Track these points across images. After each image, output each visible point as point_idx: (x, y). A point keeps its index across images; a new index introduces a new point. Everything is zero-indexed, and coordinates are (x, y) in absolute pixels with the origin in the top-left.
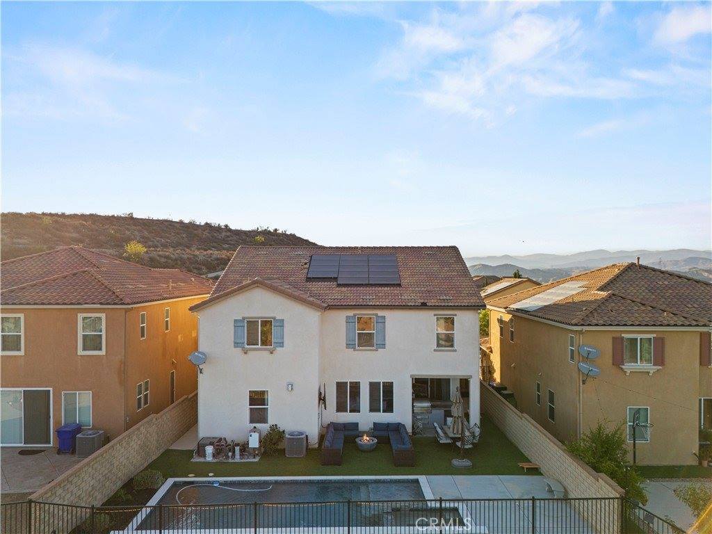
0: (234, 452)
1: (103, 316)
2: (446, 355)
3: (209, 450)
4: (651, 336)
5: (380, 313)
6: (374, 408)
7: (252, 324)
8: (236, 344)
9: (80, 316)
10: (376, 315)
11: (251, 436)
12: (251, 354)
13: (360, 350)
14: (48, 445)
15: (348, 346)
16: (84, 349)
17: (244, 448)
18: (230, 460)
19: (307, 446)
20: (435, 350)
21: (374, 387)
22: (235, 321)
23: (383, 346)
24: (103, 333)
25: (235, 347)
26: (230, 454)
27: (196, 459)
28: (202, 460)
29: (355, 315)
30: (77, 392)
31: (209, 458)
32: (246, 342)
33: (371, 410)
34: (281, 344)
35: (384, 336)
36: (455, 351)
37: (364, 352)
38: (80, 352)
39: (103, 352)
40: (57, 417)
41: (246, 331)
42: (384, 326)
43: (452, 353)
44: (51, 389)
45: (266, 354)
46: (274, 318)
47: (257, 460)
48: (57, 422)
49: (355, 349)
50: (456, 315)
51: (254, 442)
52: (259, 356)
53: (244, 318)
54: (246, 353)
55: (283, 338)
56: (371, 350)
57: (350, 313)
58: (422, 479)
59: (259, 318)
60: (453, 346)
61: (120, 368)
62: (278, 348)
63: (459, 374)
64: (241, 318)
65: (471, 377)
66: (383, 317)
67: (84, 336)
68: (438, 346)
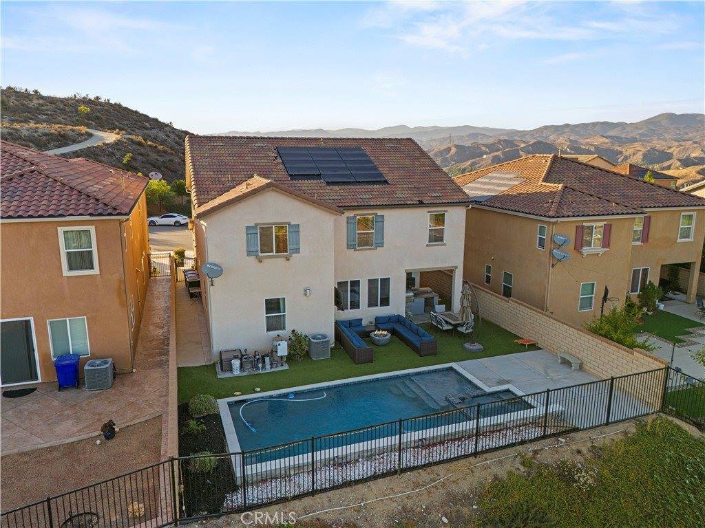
0: (264, 362)
1: (92, 229)
2: (437, 249)
3: (236, 363)
4: (603, 224)
5: (380, 212)
6: (372, 303)
7: (265, 231)
8: (250, 253)
9: (61, 230)
10: (376, 215)
11: (279, 345)
13: (361, 250)
14: (36, 382)
15: (349, 246)
16: (71, 268)
18: (261, 372)
20: (427, 245)
21: (372, 283)
22: (248, 228)
23: (382, 245)
24: (94, 249)
25: (248, 255)
26: (260, 365)
27: (221, 375)
28: (228, 375)
29: (355, 216)
30: (68, 319)
31: (237, 372)
32: (259, 250)
33: (369, 306)
34: (297, 251)
35: (383, 235)
36: (445, 245)
37: (363, 252)
38: (66, 272)
39: (96, 271)
40: (44, 348)
41: (259, 238)
42: (383, 225)
43: (442, 247)
44: (32, 319)
45: (281, 261)
46: (289, 224)
47: (286, 367)
48: (45, 357)
49: (355, 249)
50: (446, 211)
52: (274, 264)
53: (257, 225)
54: (261, 262)
55: (299, 244)
56: (370, 249)
57: (351, 213)
58: (455, 366)
59: (274, 223)
60: (442, 240)
61: (120, 288)
62: (294, 255)
63: (447, 265)
64: (254, 225)
65: (456, 267)
66: (383, 216)
67: (68, 253)
68: (429, 241)
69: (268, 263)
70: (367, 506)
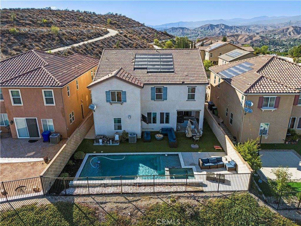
0: (109, 141)
1: (52, 90)
2: (191, 102)
3: (101, 141)
4: (275, 97)
5: (165, 86)
6: (162, 122)
7: (113, 93)
8: (107, 101)
9: (43, 91)
10: (163, 87)
12: (113, 104)
13: (157, 101)
14: (39, 138)
15: (152, 99)
16: (47, 103)
17: (113, 139)
18: (108, 145)
19: (137, 138)
20: (187, 101)
21: (162, 114)
22: (106, 92)
23: (166, 99)
24: (53, 97)
27: (95, 144)
29: (155, 87)
30: (47, 119)
32: (111, 100)
34: (125, 101)
35: (167, 95)
36: (195, 101)
37: (158, 102)
38: (45, 104)
39: (54, 105)
41: (111, 96)
42: (167, 91)
43: (194, 101)
44: (36, 118)
45: (119, 105)
46: (122, 91)
48: (41, 130)
49: (155, 100)
50: (196, 86)
51: (117, 137)
52: (117, 106)
53: (109, 91)
54: (111, 104)
55: (126, 99)
56: (161, 101)
57: (153, 86)
58: (180, 154)
59: (116, 91)
60: (194, 99)
61: (62, 111)
62: (124, 103)
63: (196, 109)
64: (108, 91)
65: (200, 110)
66: (166, 88)
67: (46, 98)
68: (188, 99)
69: (114, 105)
70: (105, 203)
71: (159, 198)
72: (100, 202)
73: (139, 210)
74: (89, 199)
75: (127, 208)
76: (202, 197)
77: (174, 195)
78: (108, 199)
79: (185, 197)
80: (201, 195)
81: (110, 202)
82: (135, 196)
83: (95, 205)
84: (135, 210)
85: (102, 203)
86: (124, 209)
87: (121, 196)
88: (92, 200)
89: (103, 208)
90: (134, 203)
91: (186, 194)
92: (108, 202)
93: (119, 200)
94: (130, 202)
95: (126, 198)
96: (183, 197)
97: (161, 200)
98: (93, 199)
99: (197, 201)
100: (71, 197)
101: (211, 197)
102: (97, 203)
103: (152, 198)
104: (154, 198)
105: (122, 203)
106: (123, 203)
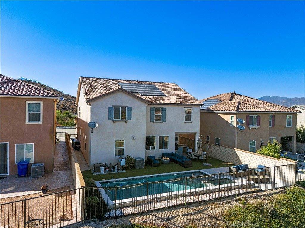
1: (41, 103)
2: (188, 124)
4: (257, 115)
6: (161, 147)
7: (117, 109)
8: (109, 119)
9: (27, 102)
10: (163, 107)
11: (122, 160)
12: (116, 123)
15: (151, 121)
16: (29, 120)
18: (113, 172)
20: (184, 122)
21: (161, 138)
22: (109, 107)
23: (165, 121)
24: (41, 112)
26: (113, 170)
28: (98, 173)
29: (154, 107)
30: (25, 144)
32: (114, 118)
34: (130, 119)
35: (166, 116)
36: (192, 122)
37: (157, 123)
38: (27, 122)
39: (41, 122)
40: (12, 158)
41: (114, 112)
42: (166, 112)
43: (190, 123)
44: (8, 143)
45: (123, 123)
46: (127, 107)
47: (124, 171)
48: (12, 162)
49: (154, 122)
50: (192, 108)
52: (120, 125)
53: (113, 106)
54: (114, 123)
55: (131, 116)
56: (160, 122)
57: (152, 106)
58: (201, 171)
59: (121, 106)
60: (190, 120)
61: (51, 130)
62: (129, 121)
63: (193, 131)
65: (197, 133)
66: (165, 108)
67: (29, 113)
68: (185, 121)
70: (173, 218)
71: (227, 203)
72: (165, 218)
73: (217, 219)
74: (150, 217)
75: (202, 219)
76: (266, 195)
77: (239, 197)
78: (173, 213)
79: (251, 197)
80: (263, 193)
81: (178, 216)
82: (201, 205)
83: (161, 223)
84: (212, 220)
85: (168, 219)
86: (199, 221)
87: (186, 208)
88: (154, 218)
89: (174, 224)
90: (205, 212)
91: (250, 195)
92: (175, 217)
93: (187, 212)
94: (200, 212)
95: (193, 209)
96: (249, 198)
97: (231, 204)
98: (155, 216)
99: (264, 199)
100: (124, 219)
101: (272, 194)
102: (163, 220)
103: (219, 204)
104: (222, 204)
105: (192, 214)
106: (194, 214)
